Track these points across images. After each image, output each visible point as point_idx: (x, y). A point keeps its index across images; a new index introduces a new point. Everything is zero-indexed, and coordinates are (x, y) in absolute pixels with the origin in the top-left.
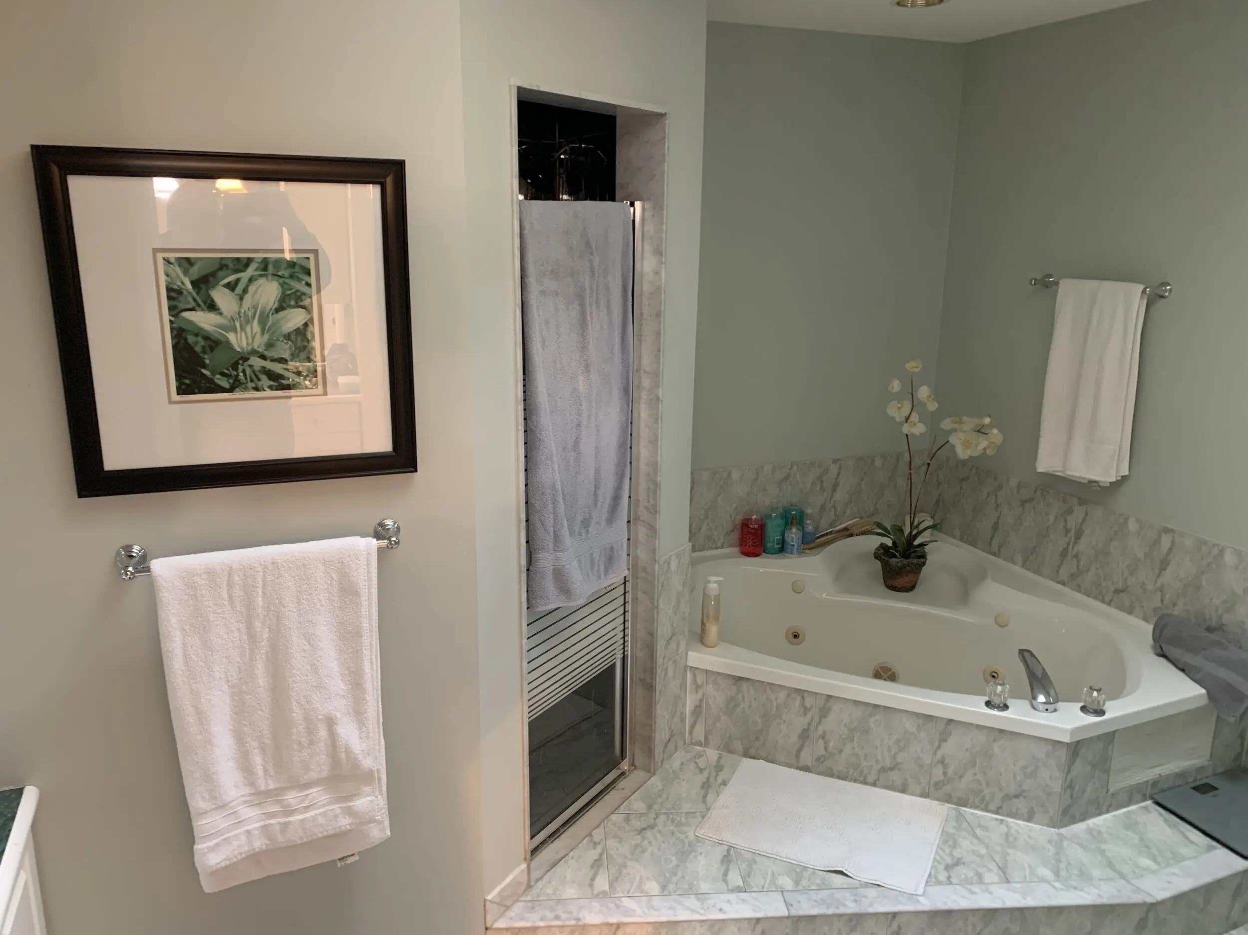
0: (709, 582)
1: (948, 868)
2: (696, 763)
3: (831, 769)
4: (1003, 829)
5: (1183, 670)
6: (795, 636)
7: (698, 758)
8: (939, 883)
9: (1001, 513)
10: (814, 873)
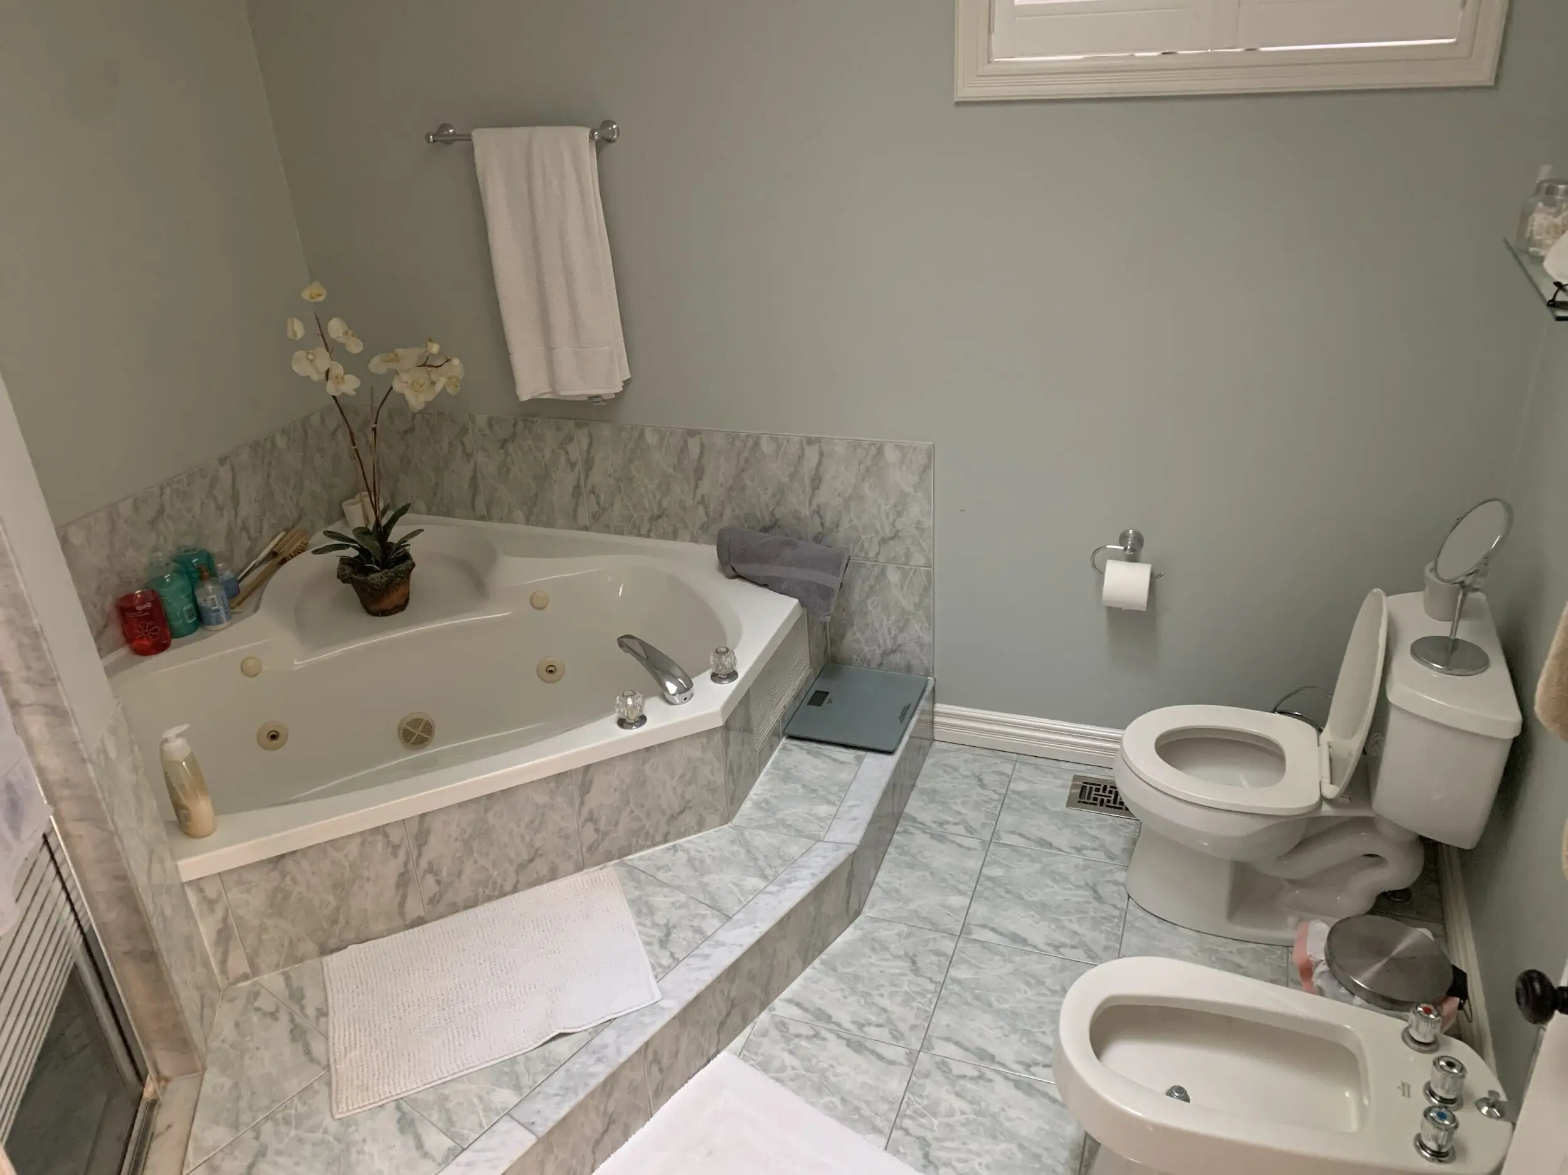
0: (166, 740)
1: (664, 943)
2: (258, 1009)
3: (454, 904)
4: (682, 857)
5: (765, 586)
6: (274, 737)
7: (255, 1000)
8: (668, 970)
9: (476, 465)
10: (527, 1058)
